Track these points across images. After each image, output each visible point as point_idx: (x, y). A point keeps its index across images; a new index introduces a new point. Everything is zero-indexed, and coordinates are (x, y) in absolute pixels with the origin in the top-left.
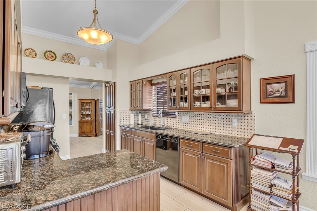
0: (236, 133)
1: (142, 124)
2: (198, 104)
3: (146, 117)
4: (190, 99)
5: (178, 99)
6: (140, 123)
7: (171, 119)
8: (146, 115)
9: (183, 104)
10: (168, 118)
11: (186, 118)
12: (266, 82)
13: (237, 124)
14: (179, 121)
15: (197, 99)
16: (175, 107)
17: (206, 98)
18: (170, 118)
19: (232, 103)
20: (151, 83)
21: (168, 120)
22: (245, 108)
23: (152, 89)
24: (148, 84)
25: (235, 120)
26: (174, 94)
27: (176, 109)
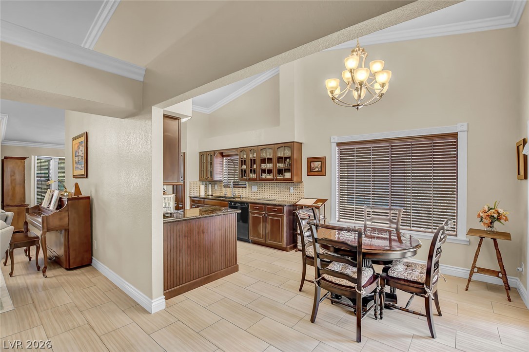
0: (292, 198)
1: (212, 195)
2: (264, 176)
3: (216, 188)
4: (259, 171)
5: (248, 171)
6: (210, 194)
7: (242, 189)
8: (216, 186)
9: (252, 176)
10: (239, 189)
11: (255, 188)
12: (311, 160)
13: (293, 191)
14: (249, 191)
15: (263, 171)
16: (245, 178)
17: (270, 171)
18: (240, 189)
19: (288, 175)
20: (222, 155)
21: (239, 191)
22: (295, 179)
23: (223, 160)
24: (219, 155)
25: (292, 188)
26: (244, 167)
27: (246, 180)
